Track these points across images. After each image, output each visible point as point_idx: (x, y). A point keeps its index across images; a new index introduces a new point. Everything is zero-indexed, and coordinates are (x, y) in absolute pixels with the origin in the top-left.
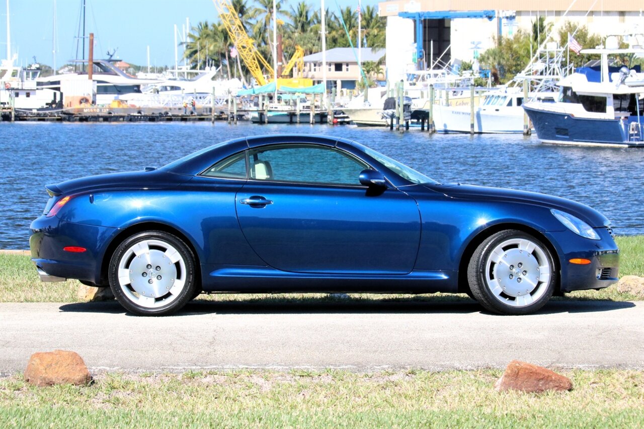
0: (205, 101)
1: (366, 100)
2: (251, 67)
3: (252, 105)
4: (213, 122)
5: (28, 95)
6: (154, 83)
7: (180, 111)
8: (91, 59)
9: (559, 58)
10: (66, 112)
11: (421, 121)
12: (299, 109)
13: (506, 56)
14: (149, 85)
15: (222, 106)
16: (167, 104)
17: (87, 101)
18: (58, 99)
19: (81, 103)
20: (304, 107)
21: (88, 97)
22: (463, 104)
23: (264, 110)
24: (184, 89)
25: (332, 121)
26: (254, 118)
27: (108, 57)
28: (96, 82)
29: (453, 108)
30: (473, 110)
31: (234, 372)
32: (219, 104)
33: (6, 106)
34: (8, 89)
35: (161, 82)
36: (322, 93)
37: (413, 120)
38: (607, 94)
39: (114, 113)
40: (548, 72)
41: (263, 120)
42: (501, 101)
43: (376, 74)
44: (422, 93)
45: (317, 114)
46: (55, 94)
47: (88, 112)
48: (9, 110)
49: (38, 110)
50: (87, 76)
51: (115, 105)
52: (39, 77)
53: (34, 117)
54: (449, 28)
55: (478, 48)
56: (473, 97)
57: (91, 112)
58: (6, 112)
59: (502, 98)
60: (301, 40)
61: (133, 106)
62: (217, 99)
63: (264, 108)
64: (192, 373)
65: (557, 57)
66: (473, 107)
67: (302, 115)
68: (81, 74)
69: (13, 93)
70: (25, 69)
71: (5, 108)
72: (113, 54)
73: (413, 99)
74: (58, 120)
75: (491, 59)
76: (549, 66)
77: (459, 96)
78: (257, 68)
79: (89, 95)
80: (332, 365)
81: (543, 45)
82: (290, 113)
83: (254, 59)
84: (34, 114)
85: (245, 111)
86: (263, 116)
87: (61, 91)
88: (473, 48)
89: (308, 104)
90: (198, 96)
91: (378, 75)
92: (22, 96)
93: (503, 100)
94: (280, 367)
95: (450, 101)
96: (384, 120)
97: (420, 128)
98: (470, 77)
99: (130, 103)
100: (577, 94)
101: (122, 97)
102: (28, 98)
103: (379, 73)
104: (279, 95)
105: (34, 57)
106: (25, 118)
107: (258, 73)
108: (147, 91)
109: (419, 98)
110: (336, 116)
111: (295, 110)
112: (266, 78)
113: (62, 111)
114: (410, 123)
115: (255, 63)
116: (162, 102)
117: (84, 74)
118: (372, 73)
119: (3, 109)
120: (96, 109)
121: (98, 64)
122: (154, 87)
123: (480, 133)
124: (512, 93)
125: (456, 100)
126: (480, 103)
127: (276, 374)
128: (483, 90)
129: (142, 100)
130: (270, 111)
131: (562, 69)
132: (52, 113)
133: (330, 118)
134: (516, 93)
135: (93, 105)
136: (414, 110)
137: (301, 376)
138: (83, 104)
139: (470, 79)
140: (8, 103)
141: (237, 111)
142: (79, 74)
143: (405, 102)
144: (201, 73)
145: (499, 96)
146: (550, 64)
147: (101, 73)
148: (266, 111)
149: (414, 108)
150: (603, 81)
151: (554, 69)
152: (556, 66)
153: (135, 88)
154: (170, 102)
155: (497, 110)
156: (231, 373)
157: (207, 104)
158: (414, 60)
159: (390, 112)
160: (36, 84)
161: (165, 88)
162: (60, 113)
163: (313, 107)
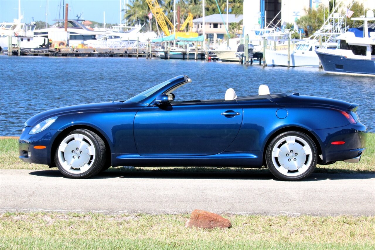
0: (133, 45)
1: (228, 46)
2: (161, 25)
3: (160, 47)
4: (137, 58)
5: (29, 40)
6: (104, 34)
7: (118, 51)
8: (67, 19)
9: (341, 22)
10: (51, 51)
11: (259, 59)
12: (189, 50)
13: (313, 21)
14: (102, 35)
15: (143, 48)
16: (111, 46)
17: (63, 44)
18: (46, 43)
19: (60, 45)
20: (191, 49)
21: (64, 42)
22: (284, 49)
23: (168, 51)
24: (122, 38)
25: (207, 58)
26: (161, 55)
27: (77, 18)
28: (69, 33)
29: (278, 52)
30: (289, 53)
31: (34, 213)
32: (142, 47)
33: (16, 46)
34: (17, 36)
35: (108, 34)
36: (202, 41)
37: (255, 58)
38: (367, 44)
39: (79, 51)
40: (334, 31)
41: (167, 57)
42: (305, 47)
43: (238, 30)
44: (260, 42)
45: (199, 54)
46: (45, 40)
47: (64, 51)
48: (17, 49)
49: (34, 49)
50: (63, 29)
51: (80, 47)
52: (36, 29)
53: (31, 53)
54: (281, 3)
55: (298, 15)
56: (289, 45)
57: (65, 51)
58: (15, 50)
59: (306, 46)
60: (194, 10)
61: (91, 47)
62: (141, 44)
63: (168, 50)
64: (9, 213)
65: (339, 22)
66: (289, 51)
67: (190, 54)
68: (61, 28)
69: (20, 39)
70: (27, 25)
71: (15, 48)
72: (80, 17)
73: (255, 45)
74: (46, 55)
75: (304, 22)
76: (335, 27)
77: (282, 44)
78: (165, 26)
79: (65, 40)
80: (95, 210)
81: (331, 15)
82: (183, 53)
83: (163, 20)
84: (32, 51)
85: (156, 51)
86: (167, 54)
87: (49, 38)
88: (294, 16)
89: (194, 47)
90: (130, 42)
91: (239, 31)
92: (25, 41)
93: (307, 47)
94: (63, 211)
95: (276, 47)
96: (237, 58)
97: (259, 63)
98: (289, 33)
99: (89, 46)
100: (349, 44)
101: (86, 42)
102: (29, 42)
103: (240, 29)
104: (176, 42)
105: (33, 18)
106: (26, 54)
107: (166, 29)
108: (100, 39)
109: (258, 45)
110: (210, 55)
111: (186, 51)
112: (170, 32)
113: (49, 50)
114: (253, 60)
115: (164, 23)
116: (108, 45)
117: (62, 28)
118: (235, 29)
119: (14, 48)
120: (69, 49)
121: (71, 22)
122: (104, 36)
123: (294, 67)
124: (312, 43)
125: (280, 47)
126: (293, 49)
127: (59, 215)
128: (296, 41)
129: (96, 44)
130: (171, 52)
131: (342, 29)
132: (42, 51)
133: (206, 56)
134: (314, 43)
135: (67, 46)
136: (255, 52)
137: (73, 216)
138: (61, 46)
139: (289, 34)
140: (16, 45)
141: (152, 51)
142: (59, 28)
143: (250, 48)
144: (132, 28)
145: (304, 45)
146: (335, 26)
147: (72, 27)
148: (169, 51)
149: (255, 51)
150: (365, 36)
151: (337, 29)
152: (339, 27)
153: (93, 37)
154: (113, 45)
155: (303, 53)
156: (32, 213)
157: (135, 47)
158: (259, 22)
159: (241, 53)
160: (33, 33)
161: (111, 37)
162: (47, 51)
163: (197, 49)
